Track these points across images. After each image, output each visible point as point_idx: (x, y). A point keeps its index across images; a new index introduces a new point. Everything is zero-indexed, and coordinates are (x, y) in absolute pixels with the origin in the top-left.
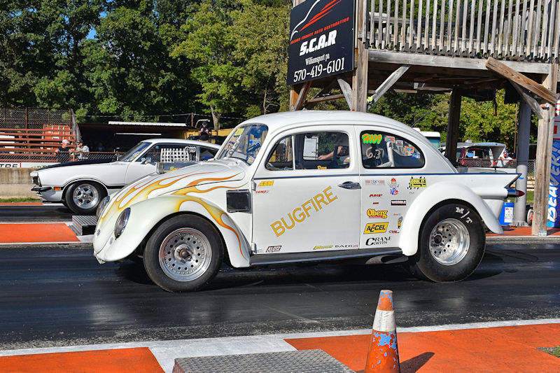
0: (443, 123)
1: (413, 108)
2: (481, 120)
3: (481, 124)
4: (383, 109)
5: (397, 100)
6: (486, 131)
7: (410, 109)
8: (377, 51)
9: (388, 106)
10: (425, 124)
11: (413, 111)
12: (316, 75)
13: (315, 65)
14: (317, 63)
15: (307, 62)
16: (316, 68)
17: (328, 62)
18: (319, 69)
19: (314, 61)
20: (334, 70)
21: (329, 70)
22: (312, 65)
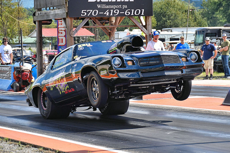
12: (111, 15)
13: (110, 9)
14: (112, 9)
15: (99, 6)
16: (112, 11)
17: (125, 9)
18: (115, 12)
19: (107, 7)
20: (132, 14)
21: (127, 13)
22: (107, 9)
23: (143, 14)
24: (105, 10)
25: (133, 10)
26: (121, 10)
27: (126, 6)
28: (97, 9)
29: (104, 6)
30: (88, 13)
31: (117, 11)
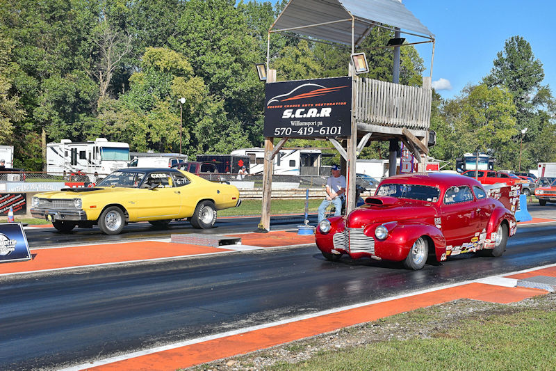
0: (111, 132)
1: (81, 116)
2: (148, 130)
3: (148, 134)
4: (51, 115)
5: (67, 108)
6: (154, 141)
7: (78, 118)
8: (361, 124)
9: (57, 114)
10: (94, 132)
11: (81, 118)
12: (305, 134)
13: (304, 127)
14: (306, 126)
15: (293, 123)
16: (306, 128)
17: (321, 126)
18: (309, 130)
19: (301, 124)
20: (328, 133)
21: (322, 132)
22: (301, 127)
23: (339, 133)
24: (297, 128)
25: (328, 128)
26: (316, 128)
27: (321, 123)
28: (290, 126)
29: (298, 124)
30: (281, 132)
31: (311, 130)
